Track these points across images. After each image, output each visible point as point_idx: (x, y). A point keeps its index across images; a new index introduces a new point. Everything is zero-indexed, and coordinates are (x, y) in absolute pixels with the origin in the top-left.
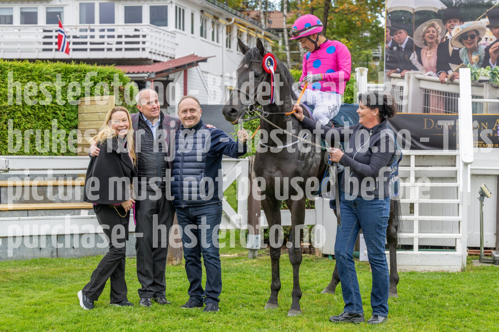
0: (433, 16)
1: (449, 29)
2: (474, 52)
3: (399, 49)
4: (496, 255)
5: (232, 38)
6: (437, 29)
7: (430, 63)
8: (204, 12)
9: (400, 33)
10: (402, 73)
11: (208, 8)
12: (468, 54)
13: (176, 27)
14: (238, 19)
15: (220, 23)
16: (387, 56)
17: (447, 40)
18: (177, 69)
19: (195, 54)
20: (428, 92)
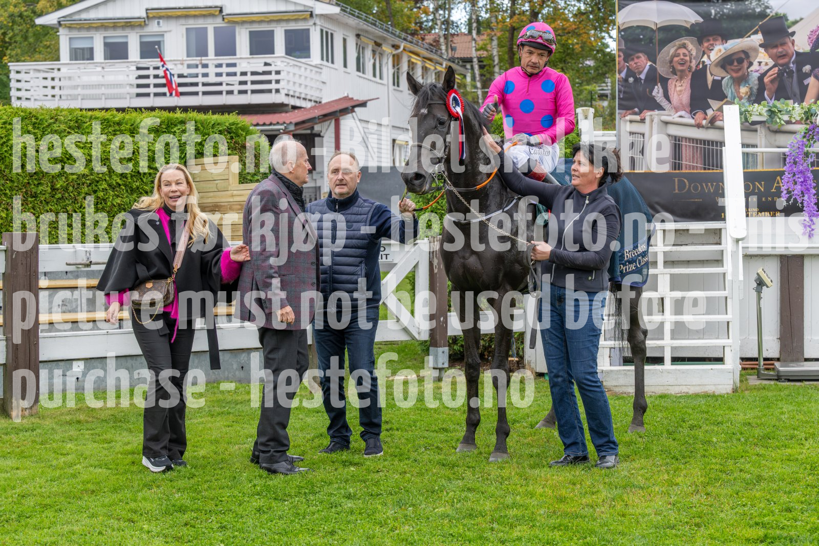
0: (683, 33)
1: (706, 51)
2: (743, 83)
3: (637, 80)
4: (781, 369)
5: (400, 72)
6: (689, 52)
7: (681, 100)
8: (361, 37)
9: (638, 58)
10: (642, 115)
11: (367, 31)
12: (735, 86)
13: (322, 59)
14: (409, 45)
15: (384, 51)
16: (620, 91)
17: (705, 67)
18: (325, 117)
19: (350, 96)
20: (679, 141)
